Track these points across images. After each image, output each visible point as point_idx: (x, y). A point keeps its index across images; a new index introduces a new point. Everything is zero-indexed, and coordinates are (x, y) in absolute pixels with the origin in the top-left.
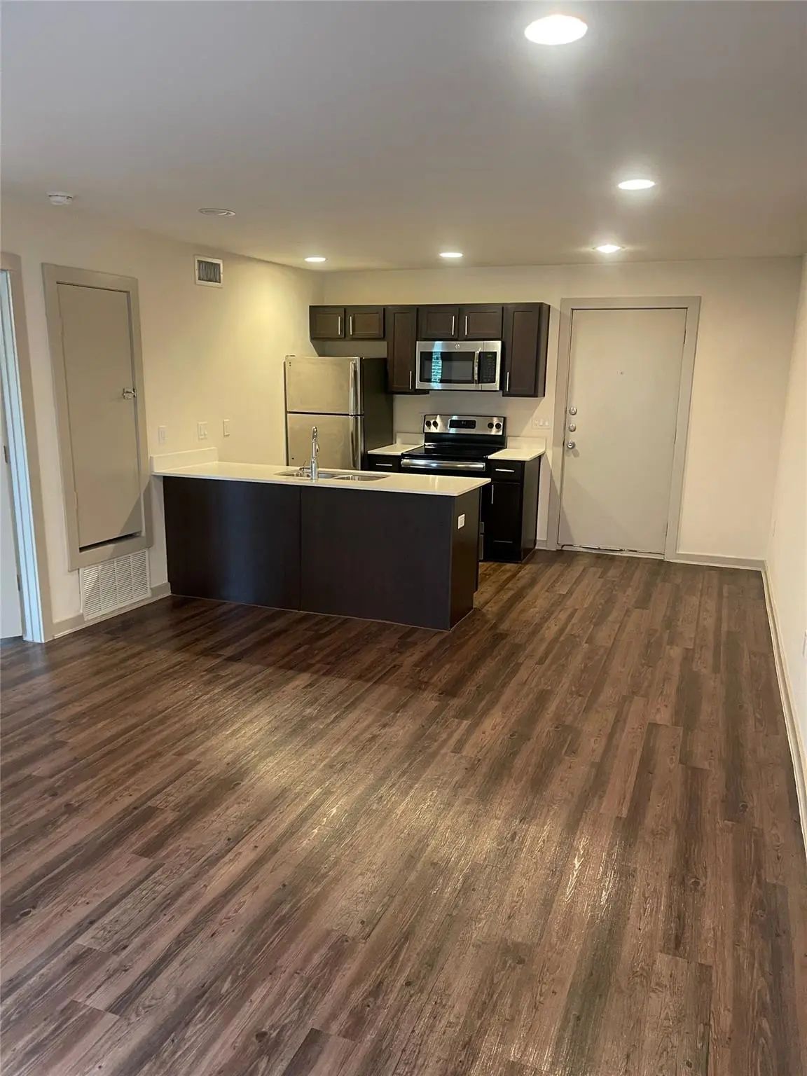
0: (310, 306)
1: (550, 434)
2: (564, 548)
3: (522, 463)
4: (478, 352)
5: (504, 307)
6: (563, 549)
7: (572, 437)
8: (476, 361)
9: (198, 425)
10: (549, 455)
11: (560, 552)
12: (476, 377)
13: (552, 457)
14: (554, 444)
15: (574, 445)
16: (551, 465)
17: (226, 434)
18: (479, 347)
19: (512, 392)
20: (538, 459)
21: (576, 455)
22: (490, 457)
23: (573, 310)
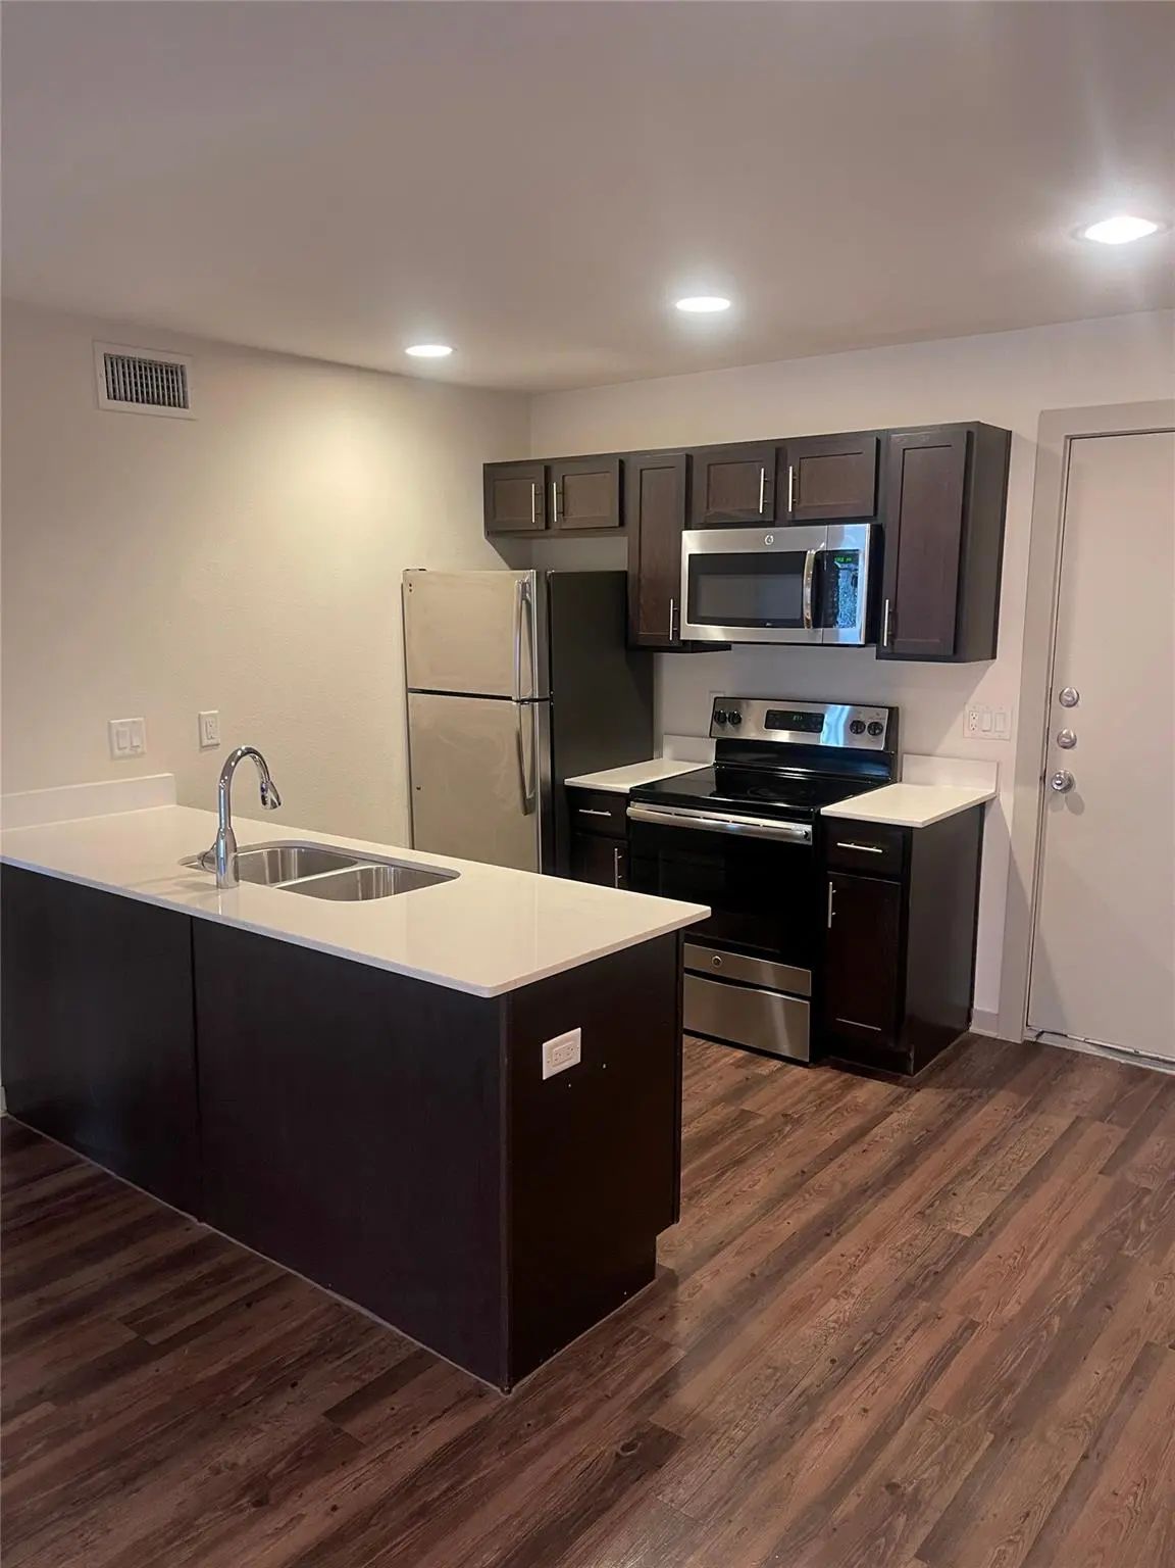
0: (484, 465)
1: (1009, 752)
2: (1044, 1040)
3: (906, 832)
4: (814, 552)
5: (880, 442)
6: (1041, 1041)
7: (1067, 763)
8: (808, 570)
9: (110, 725)
10: (1006, 802)
11: (1031, 1049)
12: (808, 613)
13: (1011, 811)
14: (1020, 779)
15: (1069, 785)
16: (1010, 830)
17: (206, 742)
18: (814, 541)
19: (898, 649)
20: (978, 810)
21: (1077, 808)
22: (826, 810)
23: (1072, 438)
